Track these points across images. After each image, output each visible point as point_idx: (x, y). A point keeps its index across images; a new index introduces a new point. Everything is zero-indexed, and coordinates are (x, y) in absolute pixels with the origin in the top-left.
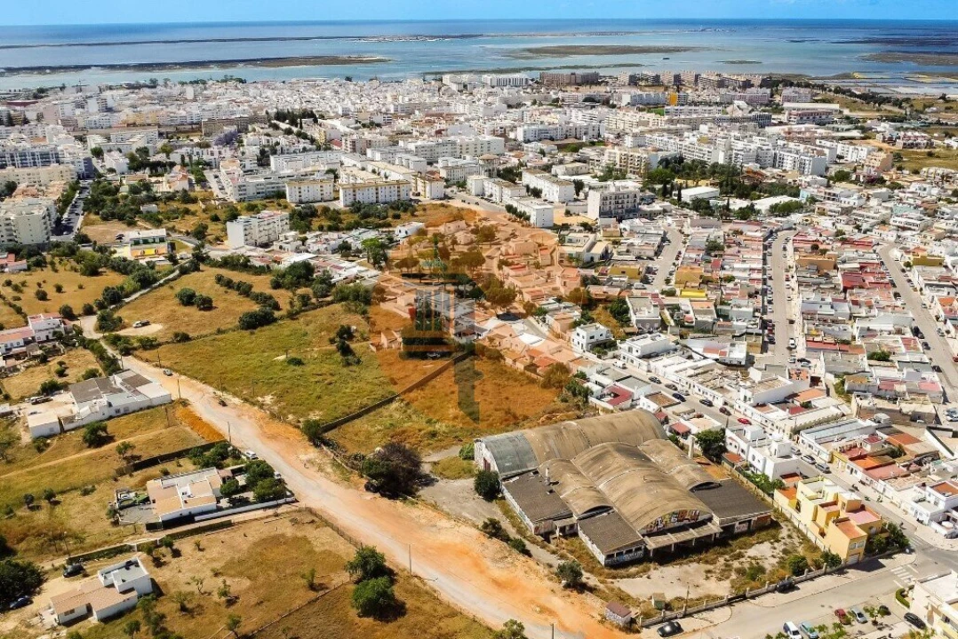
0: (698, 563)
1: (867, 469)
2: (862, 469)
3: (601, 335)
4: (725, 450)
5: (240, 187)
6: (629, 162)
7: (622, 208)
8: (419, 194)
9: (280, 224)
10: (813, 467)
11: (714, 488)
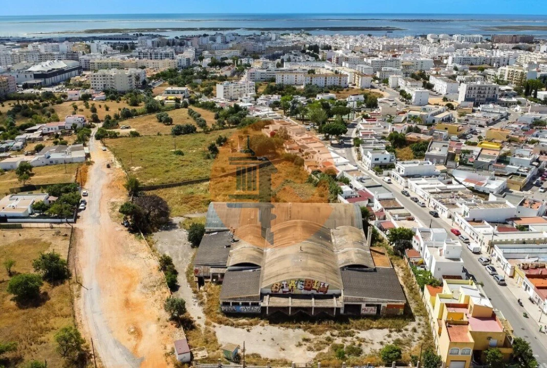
0: (305, 330)
1: (538, 288)
2: (534, 287)
3: (385, 159)
4: (410, 247)
5: (251, 74)
6: (515, 76)
7: (484, 97)
8: (355, 85)
9: (249, 89)
10: (492, 277)
11: (366, 271)
